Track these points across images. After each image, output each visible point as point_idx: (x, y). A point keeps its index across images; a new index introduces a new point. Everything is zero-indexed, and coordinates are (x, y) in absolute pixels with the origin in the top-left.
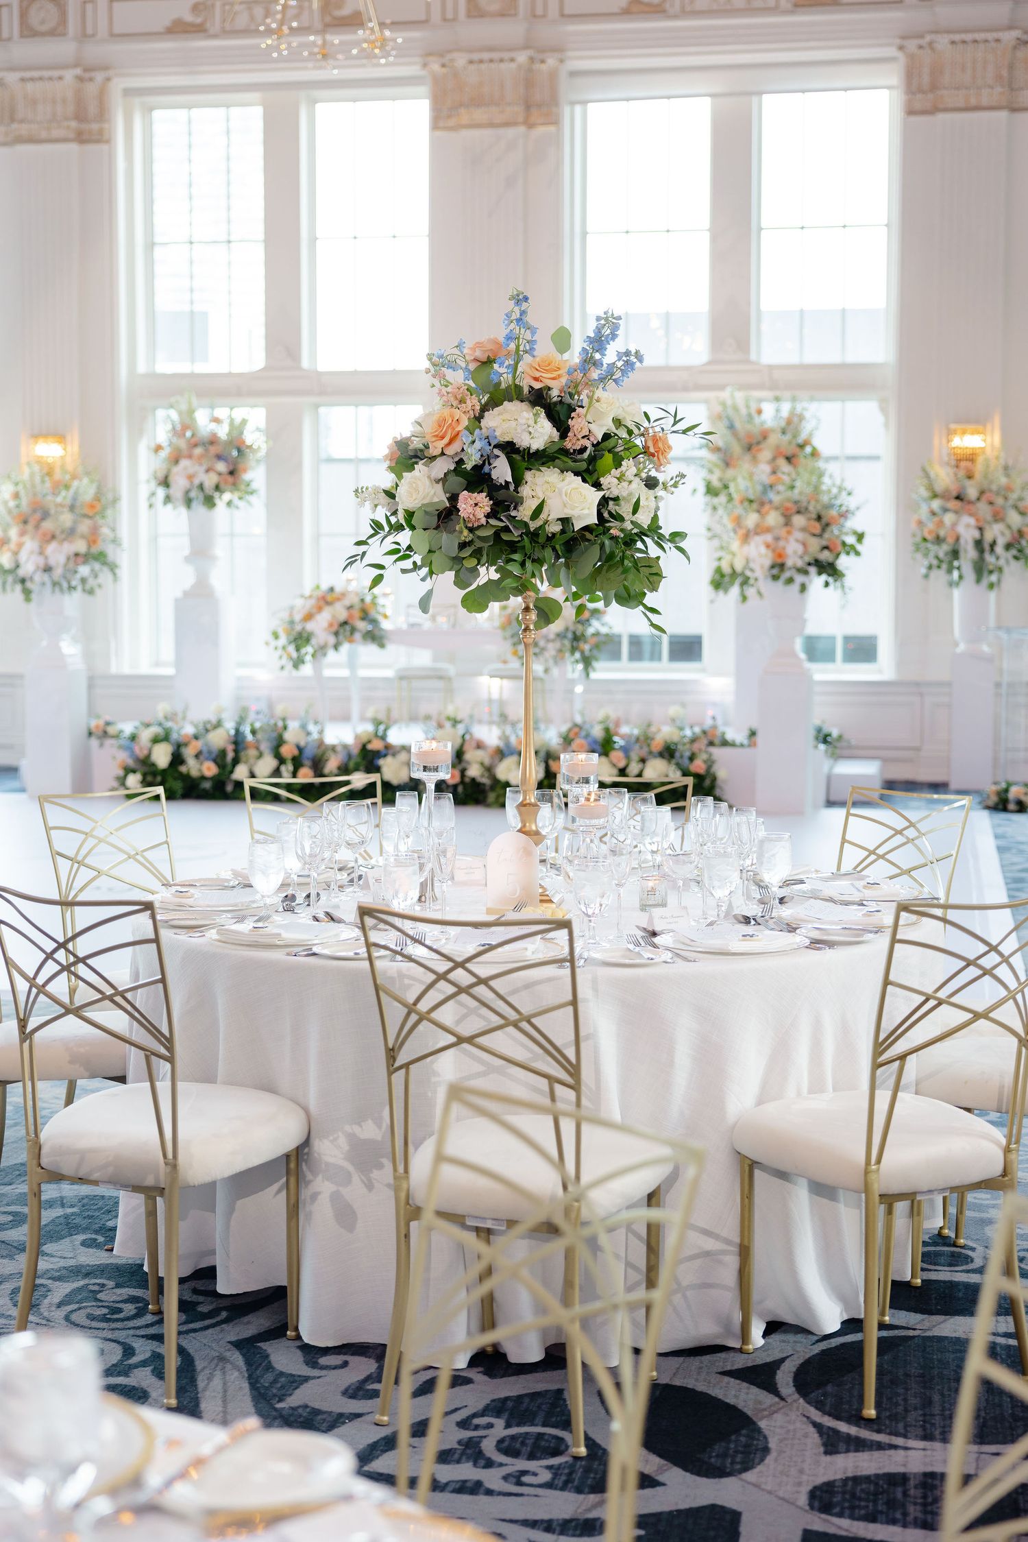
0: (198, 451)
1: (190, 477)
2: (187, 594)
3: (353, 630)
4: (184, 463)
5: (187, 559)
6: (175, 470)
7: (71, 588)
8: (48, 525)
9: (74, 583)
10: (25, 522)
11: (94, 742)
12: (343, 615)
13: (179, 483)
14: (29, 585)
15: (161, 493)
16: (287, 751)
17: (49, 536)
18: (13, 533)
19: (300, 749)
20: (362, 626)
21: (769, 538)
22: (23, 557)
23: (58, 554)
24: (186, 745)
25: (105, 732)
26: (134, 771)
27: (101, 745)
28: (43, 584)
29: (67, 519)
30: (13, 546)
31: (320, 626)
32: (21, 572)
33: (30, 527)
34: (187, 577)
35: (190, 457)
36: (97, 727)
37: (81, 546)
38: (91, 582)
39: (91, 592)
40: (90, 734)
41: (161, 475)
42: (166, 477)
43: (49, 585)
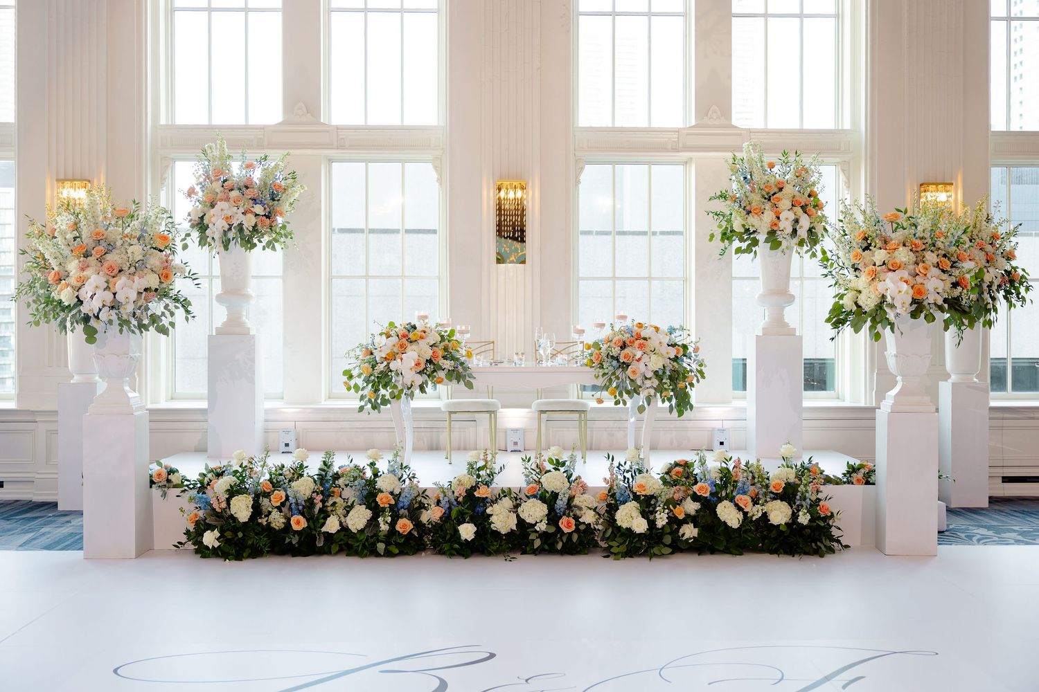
0: (235, 193)
1: (227, 218)
2: (220, 332)
3: (438, 368)
4: (220, 205)
5: (220, 298)
6: (212, 211)
7: (142, 327)
8: (113, 258)
9: (146, 322)
10: (86, 255)
11: (156, 492)
12: (428, 354)
13: (217, 226)
14: (93, 322)
15: (195, 235)
16: (383, 500)
17: (116, 271)
18: (73, 266)
19: (397, 497)
20: (447, 364)
21: (905, 274)
22: (85, 294)
23: (127, 290)
24: (267, 495)
25: (168, 481)
26: (211, 527)
27: (164, 495)
28: (110, 322)
29: (136, 251)
30: (72, 280)
31: (406, 365)
32: (85, 309)
33: (92, 260)
34: (221, 315)
35: (227, 199)
36: (159, 475)
37: (153, 281)
38: (165, 321)
39: (163, 330)
40: (152, 483)
41: (196, 218)
42: (202, 218)
43: (116, 322)
